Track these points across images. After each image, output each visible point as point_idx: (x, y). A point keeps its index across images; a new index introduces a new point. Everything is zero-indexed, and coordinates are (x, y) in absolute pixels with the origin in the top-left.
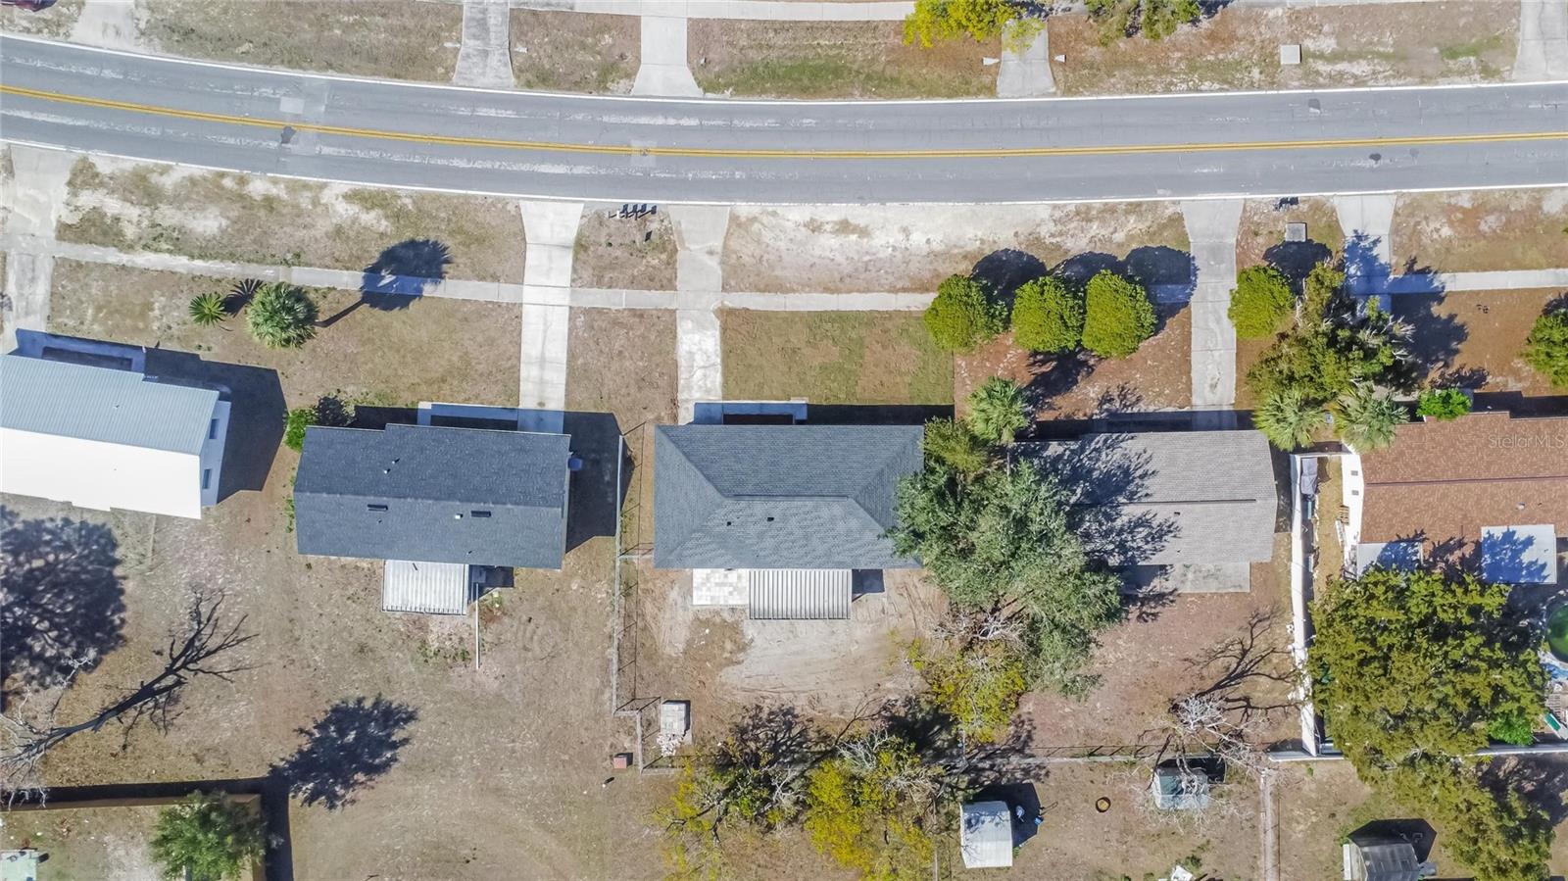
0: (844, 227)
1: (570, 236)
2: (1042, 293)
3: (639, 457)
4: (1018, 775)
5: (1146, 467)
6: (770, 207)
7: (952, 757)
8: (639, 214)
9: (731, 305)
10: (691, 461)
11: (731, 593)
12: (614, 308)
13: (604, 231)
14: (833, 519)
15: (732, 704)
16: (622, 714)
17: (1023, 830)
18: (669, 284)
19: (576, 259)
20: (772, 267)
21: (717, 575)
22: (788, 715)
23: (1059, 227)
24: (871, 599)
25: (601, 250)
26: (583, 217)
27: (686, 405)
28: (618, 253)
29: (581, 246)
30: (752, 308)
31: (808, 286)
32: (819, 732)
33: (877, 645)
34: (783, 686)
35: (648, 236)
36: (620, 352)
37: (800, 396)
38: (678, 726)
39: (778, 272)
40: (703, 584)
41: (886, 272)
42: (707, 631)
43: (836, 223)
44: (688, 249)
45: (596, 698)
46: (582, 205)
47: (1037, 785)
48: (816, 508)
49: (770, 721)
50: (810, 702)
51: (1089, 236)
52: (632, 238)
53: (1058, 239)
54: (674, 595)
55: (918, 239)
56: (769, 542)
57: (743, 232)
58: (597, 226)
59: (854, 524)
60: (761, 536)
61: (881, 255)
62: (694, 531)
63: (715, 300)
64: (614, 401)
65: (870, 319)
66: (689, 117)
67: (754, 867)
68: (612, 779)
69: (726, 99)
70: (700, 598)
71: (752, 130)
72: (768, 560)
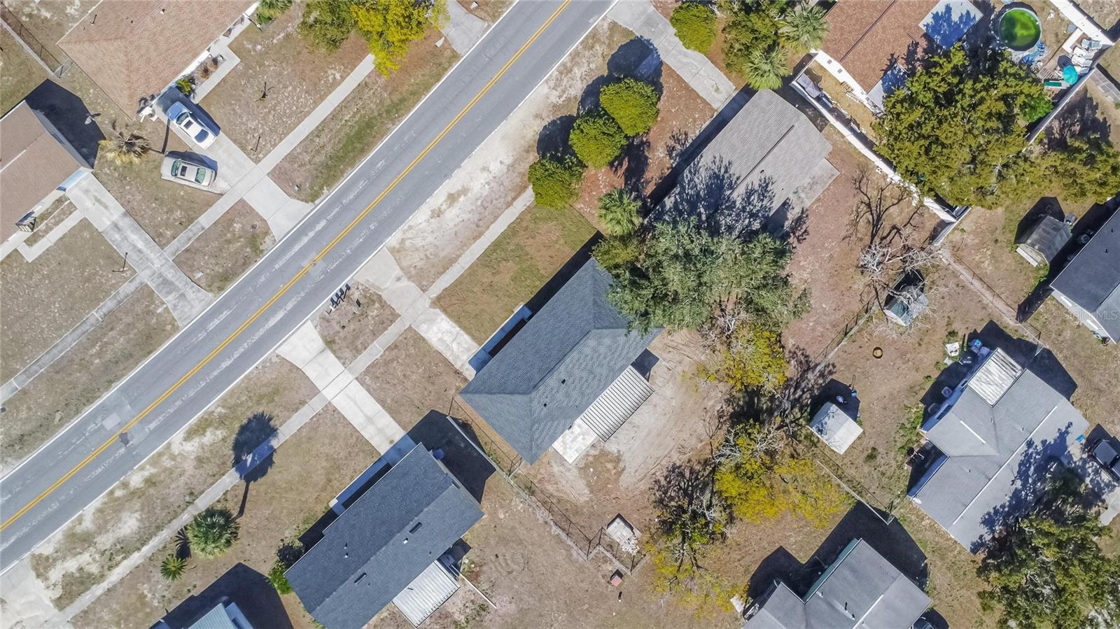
0: (452, 198)
1: (320, 343)
2: (582, 132)
3: (468, 418)
4: (821, 381)
5: (723, 164)
6: (404, 226)
7: (778, 406)
8: (342, 297)
9: (435, 295)
10: (495, 393)
11: (584, 439)
12: (378, 357)
13: (334, 323)
14: (595, 350)
15: (642, 493)
16: (591, 556)
17: (851, 407)
18: (394, 316)
19: (334, 352)
20: (436, 255)
21: (567, 437)
22: (676, 471)
23: (559, 89)
24: (657, 370)
25: (342, 334)
26: (316, 327)
27: (465, 368)
28: (352, 327)
29: (330, 343)
30: (447, 285)
31: (464, 246)
32: (699, 463)
33: (684, 389)
34: (658, 458)
35: (358, 303)
36: (404, 375)
37: (517, 304)
38: (626, 532)
39: (442, 254)
40: (565, 448)
41: (496, 199)
42: (592, 470)
43: (446, 201)
44: (385, 289)
45: (571, 561)
46: (309, 321)
47: (834, 377)
48: (580, 352)
49: (670, 482)
50: (680, 452)
51: (578, 79)
52: (351, 312)
53: (565, 96)
54: (556, 469)
55: (496, 168)
56: (575, 394)
57: (404, 252)
58: (328, 324)
59: (607, 341)
60: (568, 395)
61: (485, 193)
62: (532, 427)
63: (424, 302)
64: (427, 403)
65: (512, 231)
66: (318, 223)
67: (736, 564)
68: (621, 593)
69: (328, 195)
70: (571, 457)
71: (356, 197)
72: (584, 403)
